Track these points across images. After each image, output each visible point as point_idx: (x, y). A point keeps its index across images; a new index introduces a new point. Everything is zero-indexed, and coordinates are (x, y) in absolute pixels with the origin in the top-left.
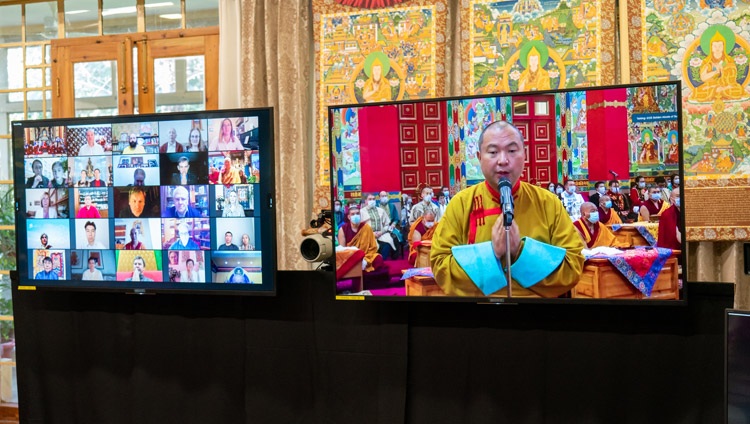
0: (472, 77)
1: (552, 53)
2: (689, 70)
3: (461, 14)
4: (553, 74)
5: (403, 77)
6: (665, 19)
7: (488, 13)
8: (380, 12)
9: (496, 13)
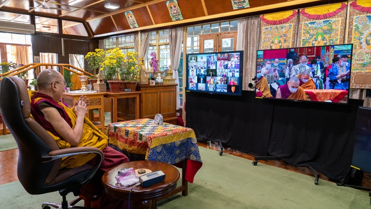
0: (302, 43)
1: (325, 36)
2: (366, 40)
3: (300, 26)
4: (325, 42)
5: (283, 43)
6: (360, 26)
7: (308, 25)
8: (278, 26)
9: (310, 25)
